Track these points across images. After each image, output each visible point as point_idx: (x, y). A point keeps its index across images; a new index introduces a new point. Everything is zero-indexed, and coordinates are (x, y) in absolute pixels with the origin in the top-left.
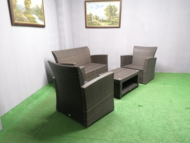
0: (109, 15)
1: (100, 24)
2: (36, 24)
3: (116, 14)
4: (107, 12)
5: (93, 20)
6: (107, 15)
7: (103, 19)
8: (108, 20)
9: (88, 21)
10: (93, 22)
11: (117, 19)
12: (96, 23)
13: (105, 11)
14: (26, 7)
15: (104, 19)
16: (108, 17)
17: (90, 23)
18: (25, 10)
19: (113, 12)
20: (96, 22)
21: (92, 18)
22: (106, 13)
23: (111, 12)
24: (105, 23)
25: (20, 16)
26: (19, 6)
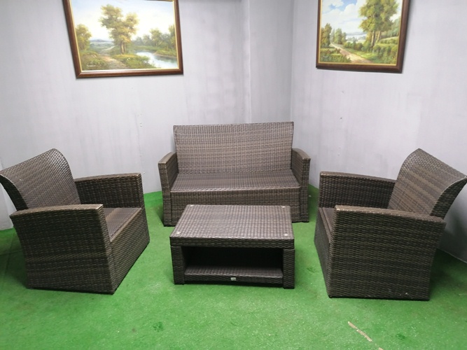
0: (372, 26)
1: (348, 58)
3: (391, 24)
4: (366, 18)
5: (332, 45)
6: (366, 30)
7: (354, 42)
8: (367, 44)
9: (321, 47)
10: (331, 50)
11: (391, 42)
12: (339, 54)
13: (362, 14)
14: (115, 42)
15: (357, 43)
16: (367, 35)
17: (326, 53)
18: (112, 47)
19: (383, 16)
20: (338, 51)
21: (331, 39)
22: (365, 22)
23: (377, 16)
24: (358, 53)
25: (96, 61)
26: (95, 43)
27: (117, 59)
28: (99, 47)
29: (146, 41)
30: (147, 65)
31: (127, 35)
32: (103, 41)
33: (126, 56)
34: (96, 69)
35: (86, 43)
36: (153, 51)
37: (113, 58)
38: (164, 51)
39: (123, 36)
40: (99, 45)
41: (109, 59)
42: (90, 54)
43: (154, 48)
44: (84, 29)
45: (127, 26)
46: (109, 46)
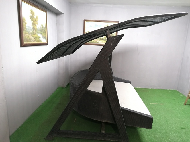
1: (98, 42)
2: (40, 42)
3: (113, 34)
8: (105, 38)
12: (94, 41)
14: (33, 28)
18: (32, 31)
24: (102, 41)
25: (28, 37)
26: (28, 28)
27: (33, 37)
28: (28, 30)
29: (40, 29)
30: (40, 41)
31: (36, 25)
32: (30, 27)
33: (35, 36)
34: (27, 41)
35: (25, 27)
36: (42, 34)
37: (32, 36)
38: (44, 34)
39: (35, 26)
40: (29, 29)
41: (31, 37)
42: (26, 33)
43: (42, 33)
44: (25, 20)
45: (36, 21)
46: (31, 29)
